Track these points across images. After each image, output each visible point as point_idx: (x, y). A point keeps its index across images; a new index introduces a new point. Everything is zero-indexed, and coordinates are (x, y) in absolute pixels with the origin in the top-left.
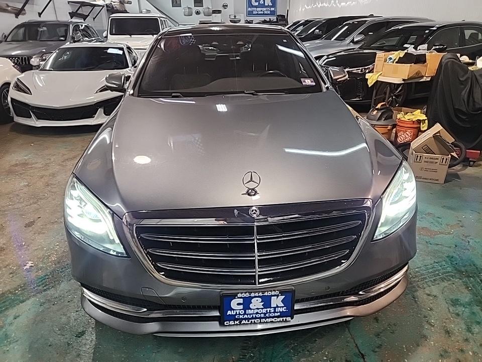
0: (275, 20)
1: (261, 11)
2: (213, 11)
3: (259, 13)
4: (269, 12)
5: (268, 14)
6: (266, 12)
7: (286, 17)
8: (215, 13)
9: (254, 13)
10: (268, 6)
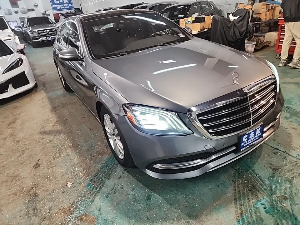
0: (74, 12)
1: (63, 6)
2: (28, 10)
3: (62, 8)
4: (68, 7)
5: (68, 8)
6: (66, 7)
7: (81, 9)
8: (30, 11)
9: (58, 8)
10: (66, 3)
